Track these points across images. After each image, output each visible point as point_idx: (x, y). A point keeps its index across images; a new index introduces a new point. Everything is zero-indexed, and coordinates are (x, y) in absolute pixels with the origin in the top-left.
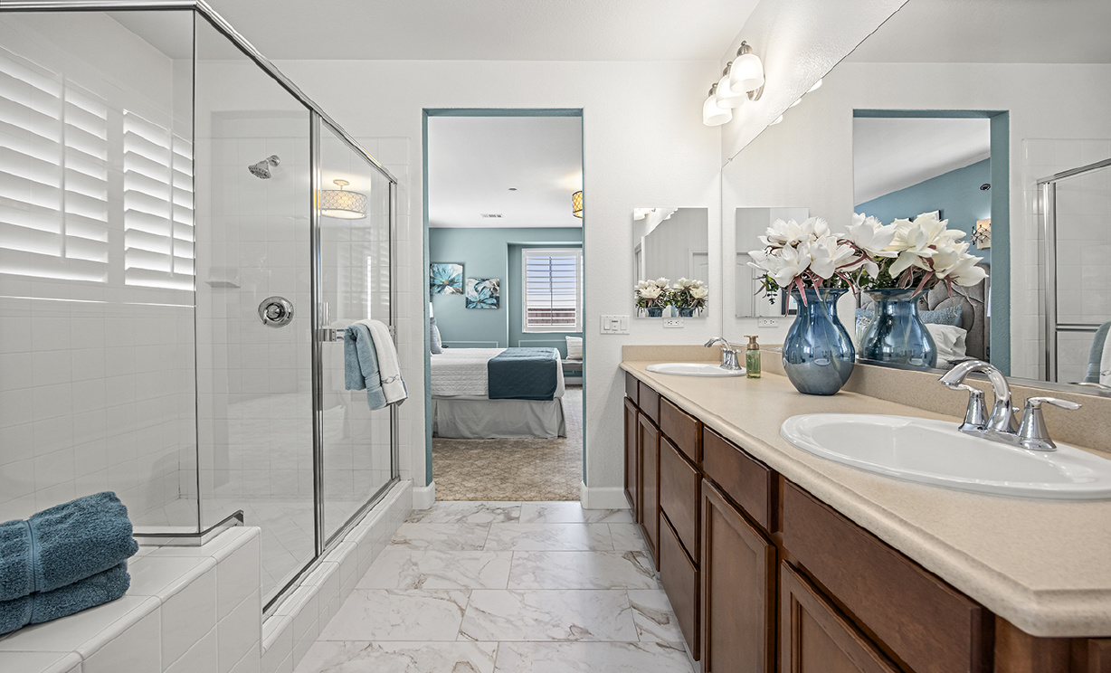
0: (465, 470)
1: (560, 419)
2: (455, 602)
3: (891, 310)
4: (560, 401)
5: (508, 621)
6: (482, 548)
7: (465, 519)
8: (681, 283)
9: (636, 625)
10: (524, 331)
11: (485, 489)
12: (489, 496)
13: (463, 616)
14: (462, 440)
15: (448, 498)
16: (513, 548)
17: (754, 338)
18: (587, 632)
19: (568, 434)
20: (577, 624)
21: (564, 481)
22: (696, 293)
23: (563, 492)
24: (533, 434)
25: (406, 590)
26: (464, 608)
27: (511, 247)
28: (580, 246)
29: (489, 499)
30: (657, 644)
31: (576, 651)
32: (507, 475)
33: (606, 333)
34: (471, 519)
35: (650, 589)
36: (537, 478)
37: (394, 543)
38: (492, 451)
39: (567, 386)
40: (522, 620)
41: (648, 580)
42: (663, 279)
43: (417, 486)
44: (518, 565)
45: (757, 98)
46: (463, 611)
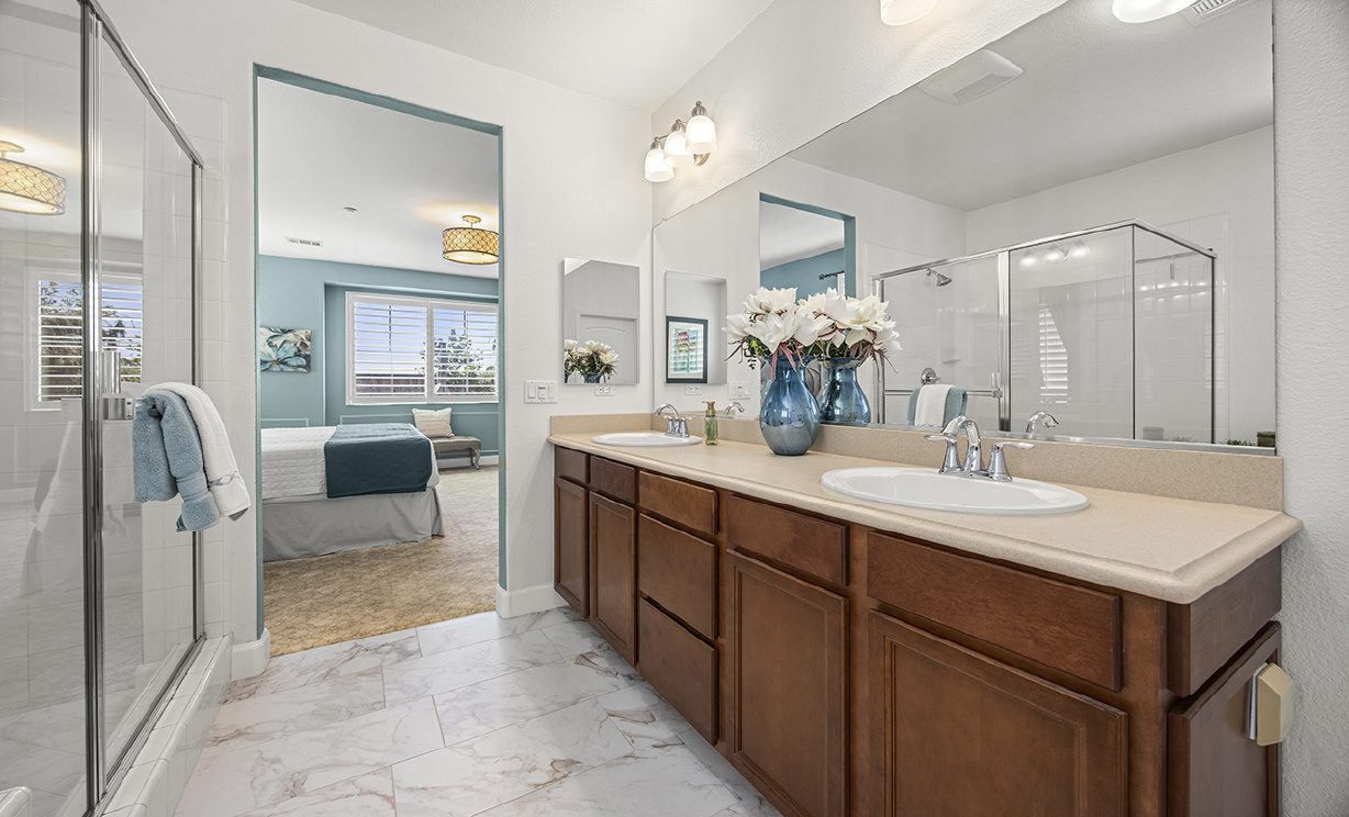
0: (306, 604)
1: (434, 514)
2: (375, 793)
3: (838, 376)
4: (434, 490)
5: (467, 788)
6: (383, 704)
7: (334, 672)
8: (589, 347)
9: (624, 733)
10: (349, 402)
11: (352, 624)
12: (362, 631)
13: (394, 807)
14: (281, 563)
15: (292, 648)
16: (429, 692)
17: (713, 404)
18: (573, 762)
19: (446, 531)
20: (556, 758)
21: (463, 589)
22: (606, 358)
23: (468, 604)
24: (394, 537)
25: (275, 805)
26: (391, 794)
27: (329, 288)
28: (496, 301)
29: (363, 636)
30: (654, 746)
31: (570, 789)
32: (376, 597)
33: (530, 402)
34: (345, 670)
35: (619, 689)
36: (425, 593)
37: (217, 741)
38: (339, 570)
39: (441, 470)
40: (485, 778)
41: (613, 680)
42: (571, 342)
43: (240, 642)
44: (447, 711)
45: (701, 164)
46: (390, 799)
